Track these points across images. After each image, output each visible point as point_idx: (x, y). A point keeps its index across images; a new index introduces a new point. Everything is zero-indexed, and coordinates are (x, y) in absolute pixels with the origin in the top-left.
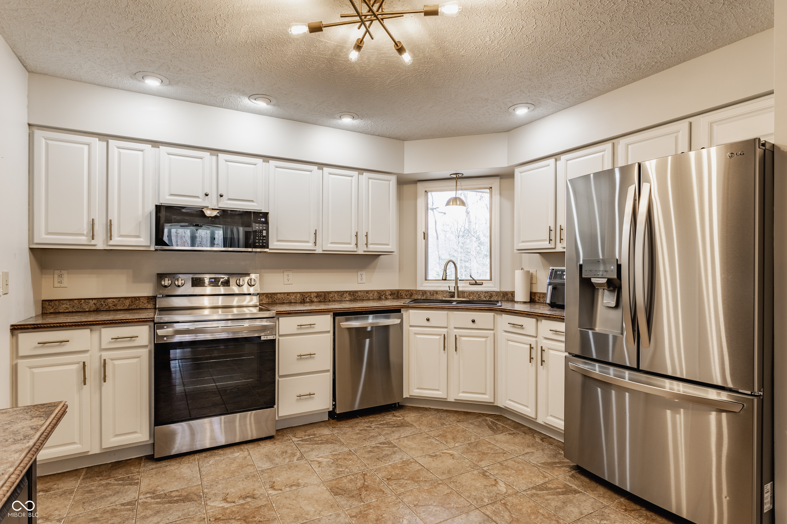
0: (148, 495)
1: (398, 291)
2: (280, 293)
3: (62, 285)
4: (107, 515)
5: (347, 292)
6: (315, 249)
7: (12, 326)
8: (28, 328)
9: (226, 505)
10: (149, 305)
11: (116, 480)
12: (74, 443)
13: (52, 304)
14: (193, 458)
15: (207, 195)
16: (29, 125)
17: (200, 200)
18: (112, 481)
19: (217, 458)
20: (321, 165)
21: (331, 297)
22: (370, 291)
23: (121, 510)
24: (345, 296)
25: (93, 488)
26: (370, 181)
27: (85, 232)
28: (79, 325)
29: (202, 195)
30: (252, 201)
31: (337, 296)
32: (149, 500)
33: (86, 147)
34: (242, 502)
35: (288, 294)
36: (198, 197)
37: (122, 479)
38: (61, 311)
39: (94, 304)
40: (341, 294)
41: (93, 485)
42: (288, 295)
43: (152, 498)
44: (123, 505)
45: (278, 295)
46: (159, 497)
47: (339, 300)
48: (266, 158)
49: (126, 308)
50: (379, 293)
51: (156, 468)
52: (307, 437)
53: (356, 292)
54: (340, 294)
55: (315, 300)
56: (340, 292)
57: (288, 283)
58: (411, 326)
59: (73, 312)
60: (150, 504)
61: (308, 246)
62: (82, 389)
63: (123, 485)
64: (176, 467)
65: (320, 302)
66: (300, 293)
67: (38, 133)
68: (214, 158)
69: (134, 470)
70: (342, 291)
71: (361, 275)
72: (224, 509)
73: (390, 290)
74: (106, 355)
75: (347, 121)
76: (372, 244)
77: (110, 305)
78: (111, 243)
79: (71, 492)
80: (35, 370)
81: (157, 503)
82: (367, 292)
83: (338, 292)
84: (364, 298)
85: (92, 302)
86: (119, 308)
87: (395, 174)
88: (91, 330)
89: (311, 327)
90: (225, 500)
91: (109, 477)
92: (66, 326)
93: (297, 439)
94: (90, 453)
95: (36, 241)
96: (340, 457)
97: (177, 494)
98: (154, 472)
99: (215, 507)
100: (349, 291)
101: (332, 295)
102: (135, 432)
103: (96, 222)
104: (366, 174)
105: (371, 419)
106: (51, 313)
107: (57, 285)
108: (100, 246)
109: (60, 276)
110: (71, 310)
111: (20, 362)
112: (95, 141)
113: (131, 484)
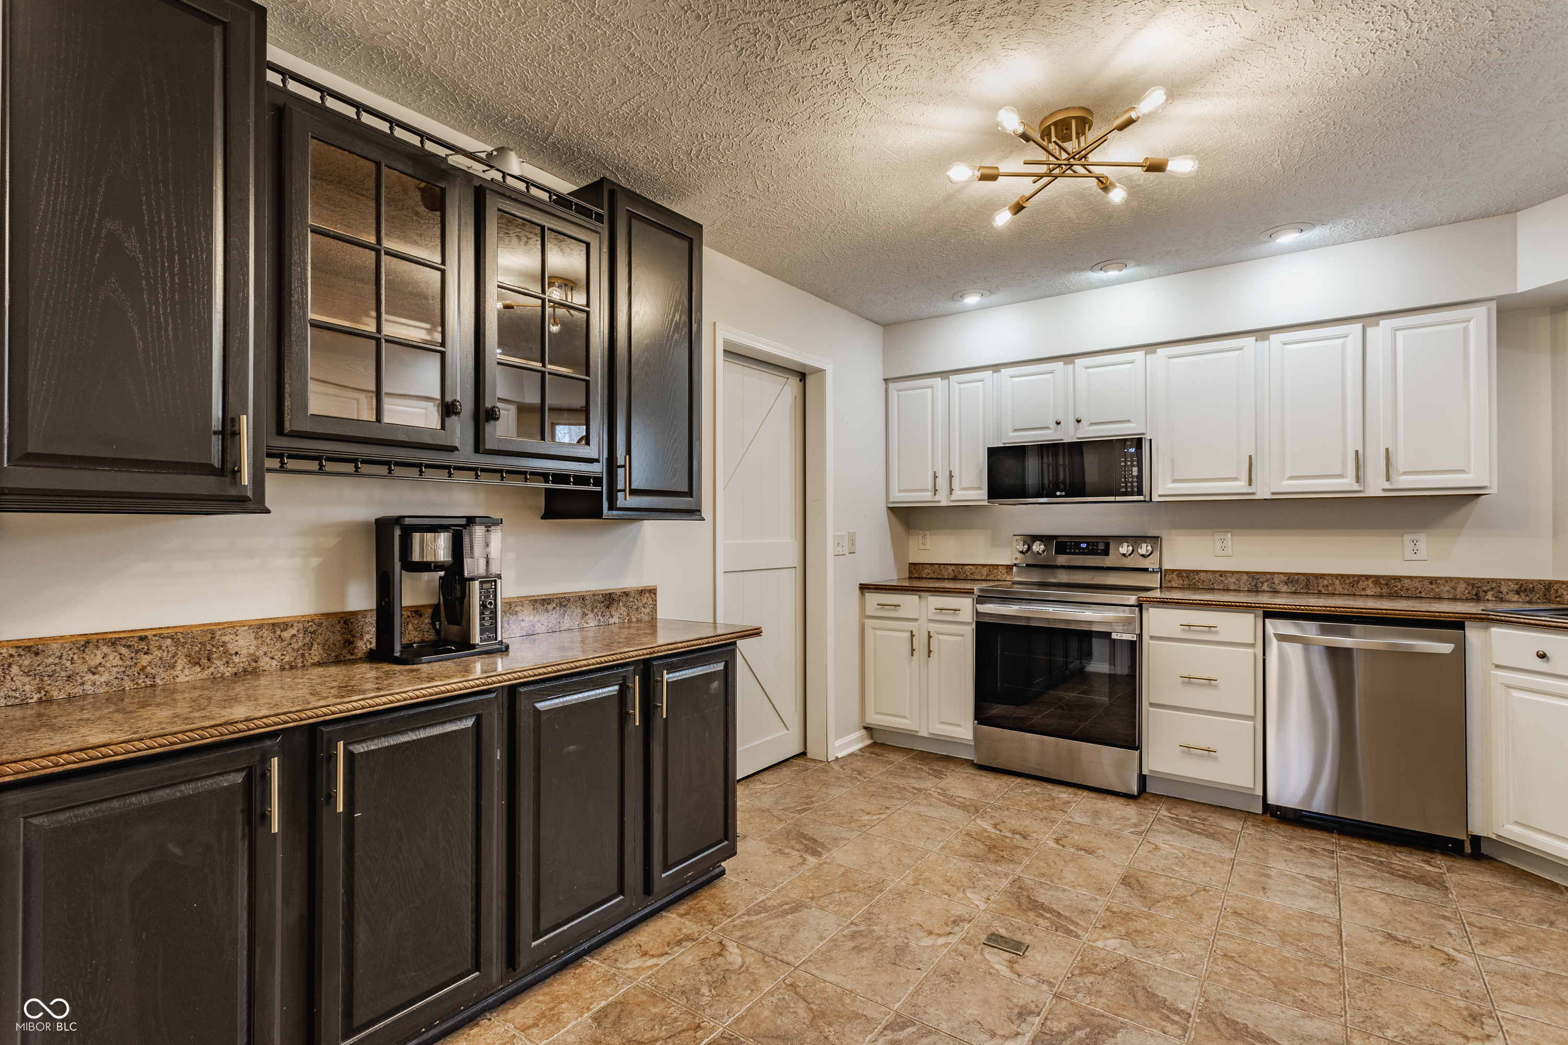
0: (939, 791)
1: (1548, 586)
2: (1206, 571)
3: (926, 547)
4: (896, 789)
5: (1367, 577)
6: (1251, 491)
7: (860, 584)
8: (870, 589)
9: (993, 830)
10: (1008, 577)
11: (929, 769)
12: (905, 717)
13: (916, 567)
14: (1014, 780)
15: (1058, 423)
16: (886, 380)
17: (1050, 431)
18: (926, 768)
19: (1038, 790)
20: (1262, 333)
21: (1324, 586)
22: (1441, 578)
23: (908, 791)
24: (1361, 585)
25: (908, 767)
26: (1400, 334)
27: (930, 488)
28: (908, 590)
29: (1052, 424)
30: (1128, 421)
31: (1341, 584)
32: (936, 795)
33: (929, 390)
34: (1009, 835)
35: (1222, 573)
36: (1048, 428)
37: (934, 770)
38: (924, 576)
39: (953, 570)
40: (1352, 583)
41: (910, 765)
42: (1221, 576)
43: (939, 794)
44: (913, 788)
45: (1202, 574)
46: (945, 795)
47: (1346, 592)
48: (1150, 347)
49: (983, 578)
50: (1473, 585)
51: (971, 774)
52: (1187, 818)
53: (1399, 579)
54: (1348, 581)
55: (1284, 588)
56: (1349, 576)
57: (1224, 553)
58: (1497, 666)
59: (934, 578)
60: (933, 797)
61: (1237, 487)
62: (911, 660)
63: (930, 774)
64: (988, 780)
65: (1295, 593)
66: (1247, 573)
67: (892, 386)
68: (1070, 367)
69: (952, 767)
70: (1354, 576)
71: (1415, 542)
72: (985, 830)
73: (1517, 581)
74: (933, 627)
75: (1287, 238)
76: (1405, 473)
77: (968, 573)
78: (954, 497)
79: (891, 763)
80: (877, 632)
81: (939, 799)
82: (1433, 581)
83: (1342, 576)
84: (1423, 595)
85: (951, 568)
86: (976, 577)
87: (1491, 299)
88: (920, 597)
89: (1210, 632)
90: (995, 826)
91: (928, 764)
92: (898, 590)
93: (1166, 813)
94: (920, 734)
95: (891, 500)
96: (1201, 857)
97: (962, 800)
98: (965, 775)
99: (980, 825)
100: (1375, 576)
101: (1325, 582)
102: (959, 725)
103: (939, 474)
104: (1386, 324)
105: (1355, 845)
106: (916, 578)
107: (921, 547)
108: (944, 503)
109: (924, 537)
110: (932, 576)
111: (867, 621)
112: (938, 381)
113: (936, 777)
